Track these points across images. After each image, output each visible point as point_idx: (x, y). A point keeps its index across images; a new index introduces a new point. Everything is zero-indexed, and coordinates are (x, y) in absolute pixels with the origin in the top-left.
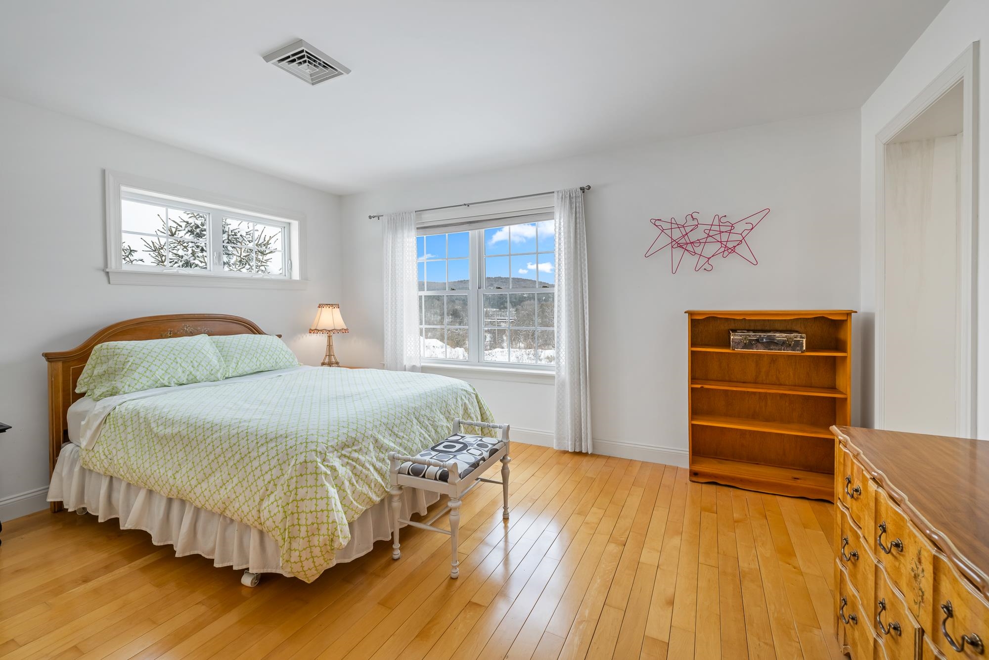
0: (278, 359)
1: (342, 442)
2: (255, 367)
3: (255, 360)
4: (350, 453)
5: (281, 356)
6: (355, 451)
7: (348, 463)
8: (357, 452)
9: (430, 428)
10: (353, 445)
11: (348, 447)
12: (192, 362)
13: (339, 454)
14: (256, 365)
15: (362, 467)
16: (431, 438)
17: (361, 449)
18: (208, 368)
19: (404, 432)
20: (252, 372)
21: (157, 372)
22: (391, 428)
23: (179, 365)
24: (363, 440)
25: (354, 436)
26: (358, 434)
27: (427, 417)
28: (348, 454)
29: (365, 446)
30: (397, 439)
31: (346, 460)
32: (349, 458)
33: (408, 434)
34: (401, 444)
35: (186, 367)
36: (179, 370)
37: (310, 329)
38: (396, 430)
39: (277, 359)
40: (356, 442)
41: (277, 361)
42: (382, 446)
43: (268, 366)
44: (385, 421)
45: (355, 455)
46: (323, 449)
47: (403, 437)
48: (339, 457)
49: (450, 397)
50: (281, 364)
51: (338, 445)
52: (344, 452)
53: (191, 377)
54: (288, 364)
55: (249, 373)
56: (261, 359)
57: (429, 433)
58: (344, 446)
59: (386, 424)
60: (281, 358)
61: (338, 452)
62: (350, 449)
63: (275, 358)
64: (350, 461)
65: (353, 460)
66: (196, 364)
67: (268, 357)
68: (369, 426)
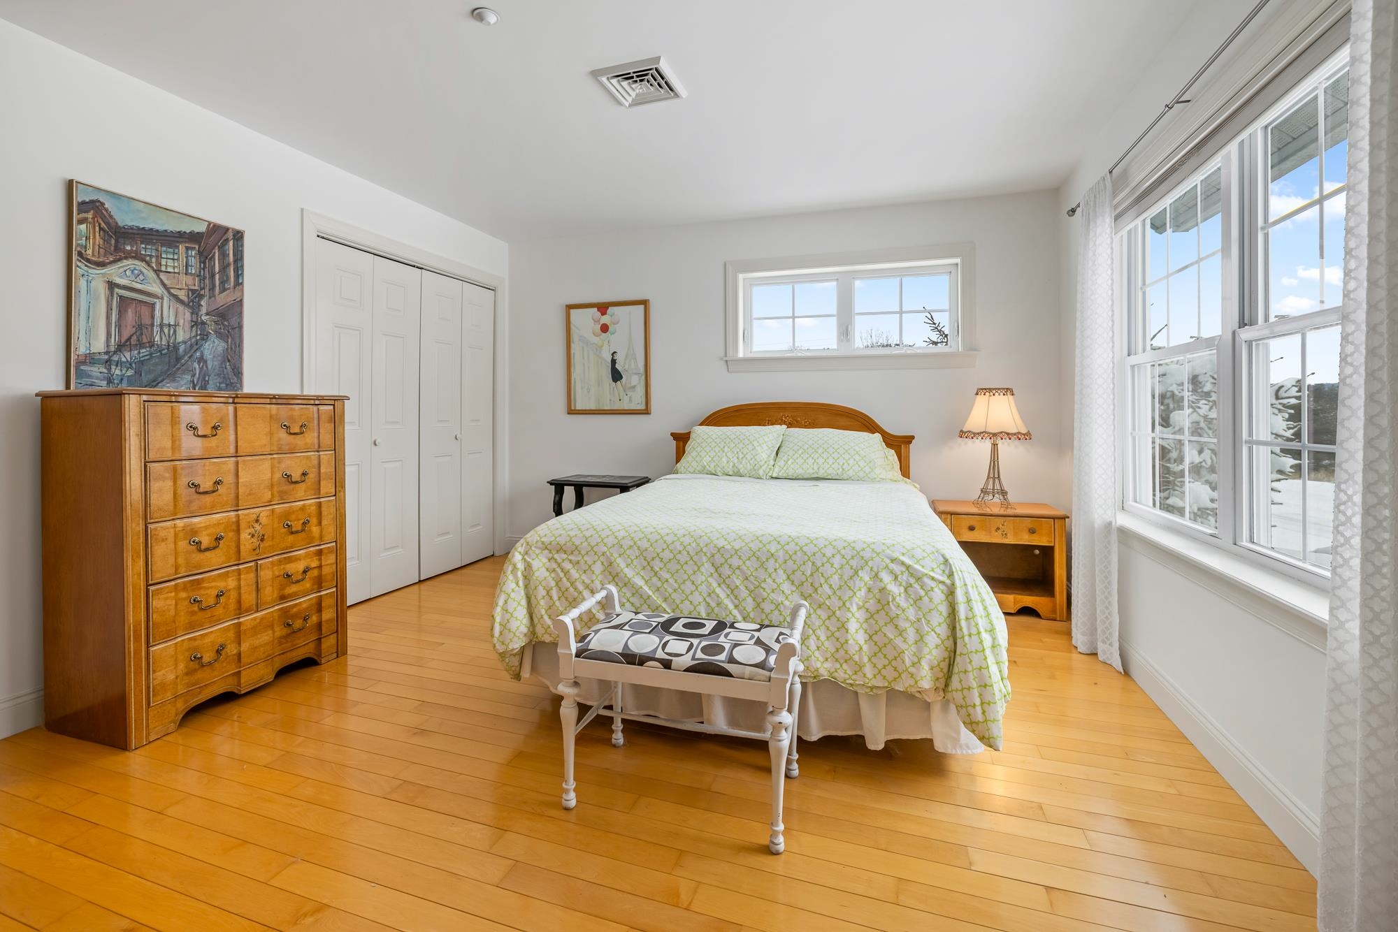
0: (846, 464)
1: (558, 544)
2: (811, 471)
3: (811, 461)
4: (563, 560)
5: (851, 462)
6: (570, 561)
7: (554, 570)
8: (572, 563)
9: (744, 593)
10: (572, 553)
11: (565, 553)
12: (737, 453)
13: (551, 555)
14: (813, 469)
15: (571, 585)
16: (740, 612)
17: (578, 562)
18: (751, 462)
19: (673, 575)
20: (808, 476)
21: (705, 459)
22: (649, 559)
23: (724, 454)
24: (587, 553)
25: (577, 543)
26: (585, 544)
27: (742, 572)
28: (559, 561)
29: (586, 561)
30: (655, 579)
31: (555, 566)
32: (559, 565)
33: (680, 581)
34: (658, 589)
35: (731, 457)
36: (724, 459)
37: (962, 431)
38: (657, 565)
39: (843, 464)
40: (576, 552)
41: (844, 467)
42: (617, 575)
43: (831, 472)
44: (645, 544)
45: (568, 566)
46: (533, 541)
47: (667, 581)
48: (549, 560)
49: (837, 561)
50: (851, 473)
51: (550, 544)
52: (556, 556)
53: (736, 470)
54: (861, 474)
55: (805, 477)
56: (821, 461)
57: (736, 601)
58: (560, 549)
59: (642, 551)
60: (851, 465)
61: (550, 552)
62: (565, 556)
63: (841, 464)
64: (559, 570)
65: (562, 570)
66: (741, 456)
67: (831, 461)
68: (610, 541)
